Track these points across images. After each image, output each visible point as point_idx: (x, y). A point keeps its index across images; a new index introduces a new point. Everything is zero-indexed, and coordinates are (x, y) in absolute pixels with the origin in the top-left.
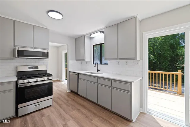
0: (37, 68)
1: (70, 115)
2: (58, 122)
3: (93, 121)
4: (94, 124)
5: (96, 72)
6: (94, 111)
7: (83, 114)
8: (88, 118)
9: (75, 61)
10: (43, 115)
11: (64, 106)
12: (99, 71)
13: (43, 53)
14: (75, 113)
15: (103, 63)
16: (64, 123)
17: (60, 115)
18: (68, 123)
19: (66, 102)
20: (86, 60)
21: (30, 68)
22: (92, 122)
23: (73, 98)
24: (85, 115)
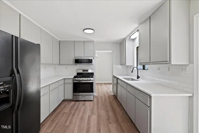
0: (87, 71)
1: (98, 112)
2: (88, 112)
3: (111, 125)
4: (109, 127)
5: (136, 78)
6: (120, 118)
7: (108, 116)
8: (109, 121)
9: (120, 66)
10: (84, 105)
11: (100, 104)
12: (139, 77)
13: (89, 60)
14: (103, 113)
15: (145, 69)
16: (90, 115)
17: (93, 109)
18: (93, 116)
19: (103, 101)
20: (126, 65)
21: (83, 71)
22: (109, 125)
23: (111, 101)
24: (109, 117)
